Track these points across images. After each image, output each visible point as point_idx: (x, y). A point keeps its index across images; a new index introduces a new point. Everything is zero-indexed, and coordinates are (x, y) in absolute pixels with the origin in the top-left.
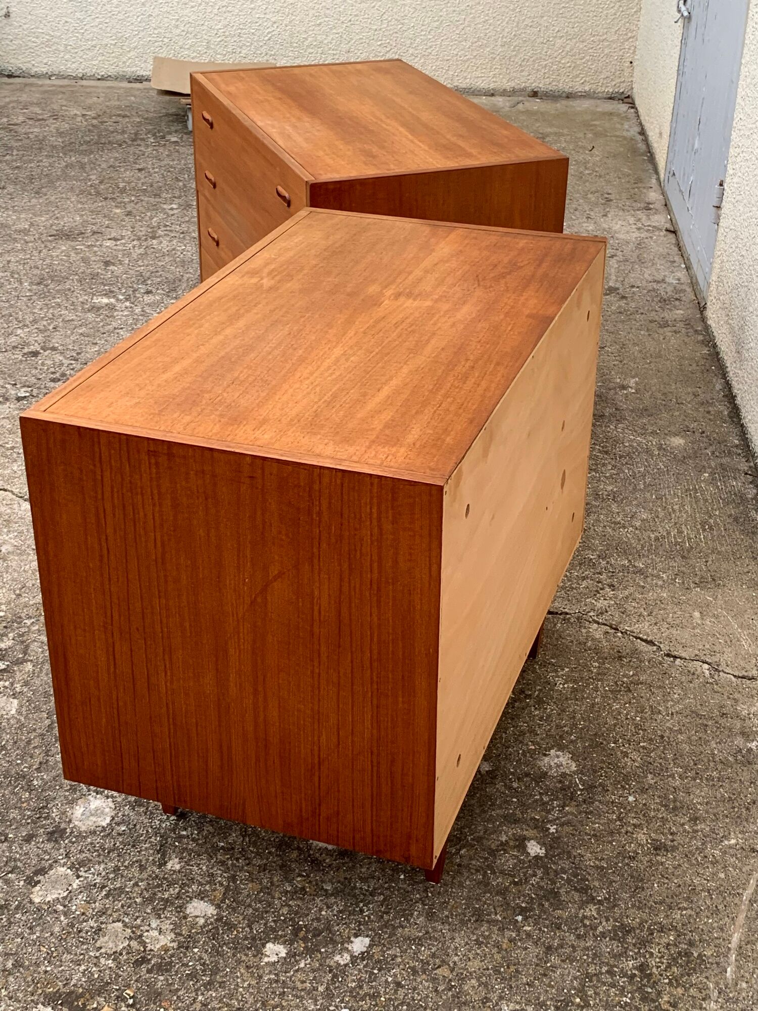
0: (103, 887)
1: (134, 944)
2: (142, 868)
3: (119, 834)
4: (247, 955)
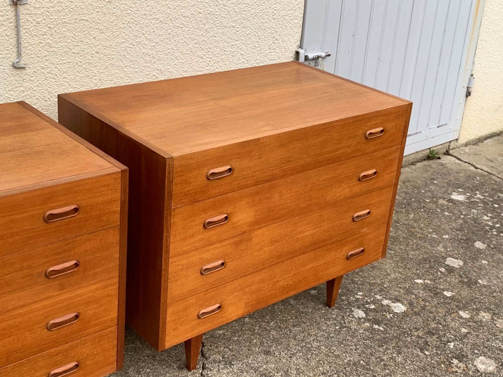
0: (496, 339)
1: (495, 318)
2: (478, 336)
3: (479, 351)
4: (458, 298)
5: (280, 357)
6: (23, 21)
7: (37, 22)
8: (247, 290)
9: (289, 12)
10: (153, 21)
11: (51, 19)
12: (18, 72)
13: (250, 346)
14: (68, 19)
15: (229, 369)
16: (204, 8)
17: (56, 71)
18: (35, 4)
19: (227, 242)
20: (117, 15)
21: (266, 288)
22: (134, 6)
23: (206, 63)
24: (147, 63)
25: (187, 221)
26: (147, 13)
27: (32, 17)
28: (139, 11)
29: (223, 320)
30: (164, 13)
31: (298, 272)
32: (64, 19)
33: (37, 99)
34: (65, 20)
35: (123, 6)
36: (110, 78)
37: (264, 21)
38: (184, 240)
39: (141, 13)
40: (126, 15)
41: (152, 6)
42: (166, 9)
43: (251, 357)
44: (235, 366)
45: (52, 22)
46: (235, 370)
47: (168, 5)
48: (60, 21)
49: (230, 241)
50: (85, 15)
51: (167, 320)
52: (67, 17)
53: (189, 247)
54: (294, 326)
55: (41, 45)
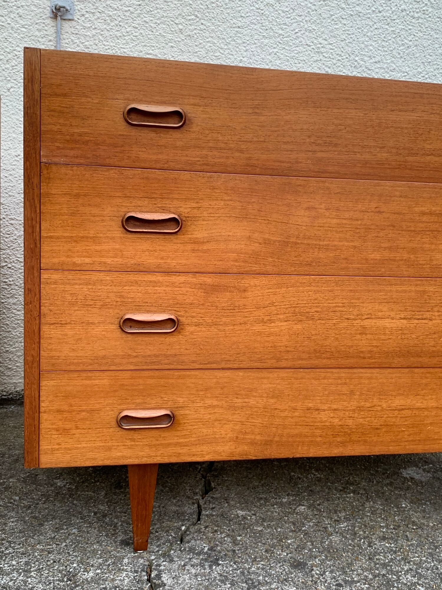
5: (319, 578)
6: (67, 41)
7: (85, 45)
8: (238, 402)
11: (104, 45)
13: (274, 546)
14: (129, 50)
15: (205, 569)
16: (334, 66)
18: (84, 23)
19: (182, 278)
20: (200, 56)
21: (286, 413)
22: (226, 47)
25: (81, 201)
27: (79, 38)
28: (232, 55)
29: (179, 450)
30: (271, 63)
31: (368, 405)
32: (124, 48)
34: (124, 50)
35: (209, 44)
38: (76, 240)
39: (235, 59)
40: (214, 57)
41: (252, 51)
42: (275, 58)
43: (262, 563)
44: (219, 568)
45: (106, 50)
46: (215, 574)
47: (278, 54)
48: (117, 50)
49: (190, 278)
50: (153, 48)
51: (42, 404)
52: (128, 46)
53: (87, 260)
54: (384, 538)
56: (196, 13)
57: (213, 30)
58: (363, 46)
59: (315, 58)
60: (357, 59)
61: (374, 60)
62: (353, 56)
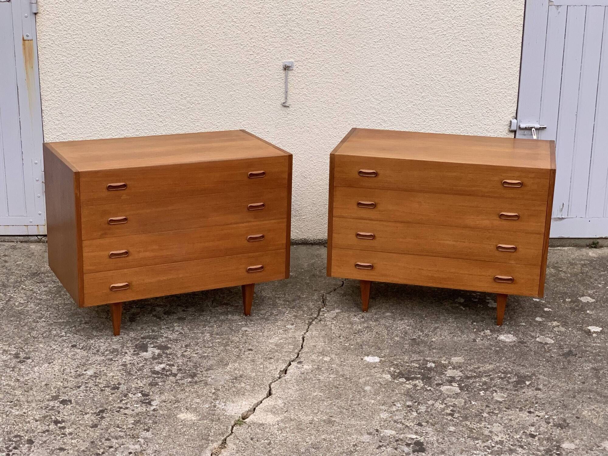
6: (290, 79)
7: (299, 81)
9: (502, 90)
10: (380, 87)
11: (307, 80)
12: (285, 109)
17: (308, 111)
18: (298, 71)
20: (353, 81)
23: (423, 119)
24: (374, 114)
26: (375, 81)
27: (295, 78)
30: (388, 82)
33: (296, 126)
36: (346, 120)
37: (476, 95)
39: (370, 81)
40: (359, 81)
44: (346, 297)
45: (308, 82)
48: (313, 82)
50: (330, 79)
52: (318, 79)
55: (301, 94)
56: (350, 62)
57: (358, 69)
58: (436, 70)
59: (411, 78)
60: (432, 76)
61: (442, 76)
62: (430, 76)
